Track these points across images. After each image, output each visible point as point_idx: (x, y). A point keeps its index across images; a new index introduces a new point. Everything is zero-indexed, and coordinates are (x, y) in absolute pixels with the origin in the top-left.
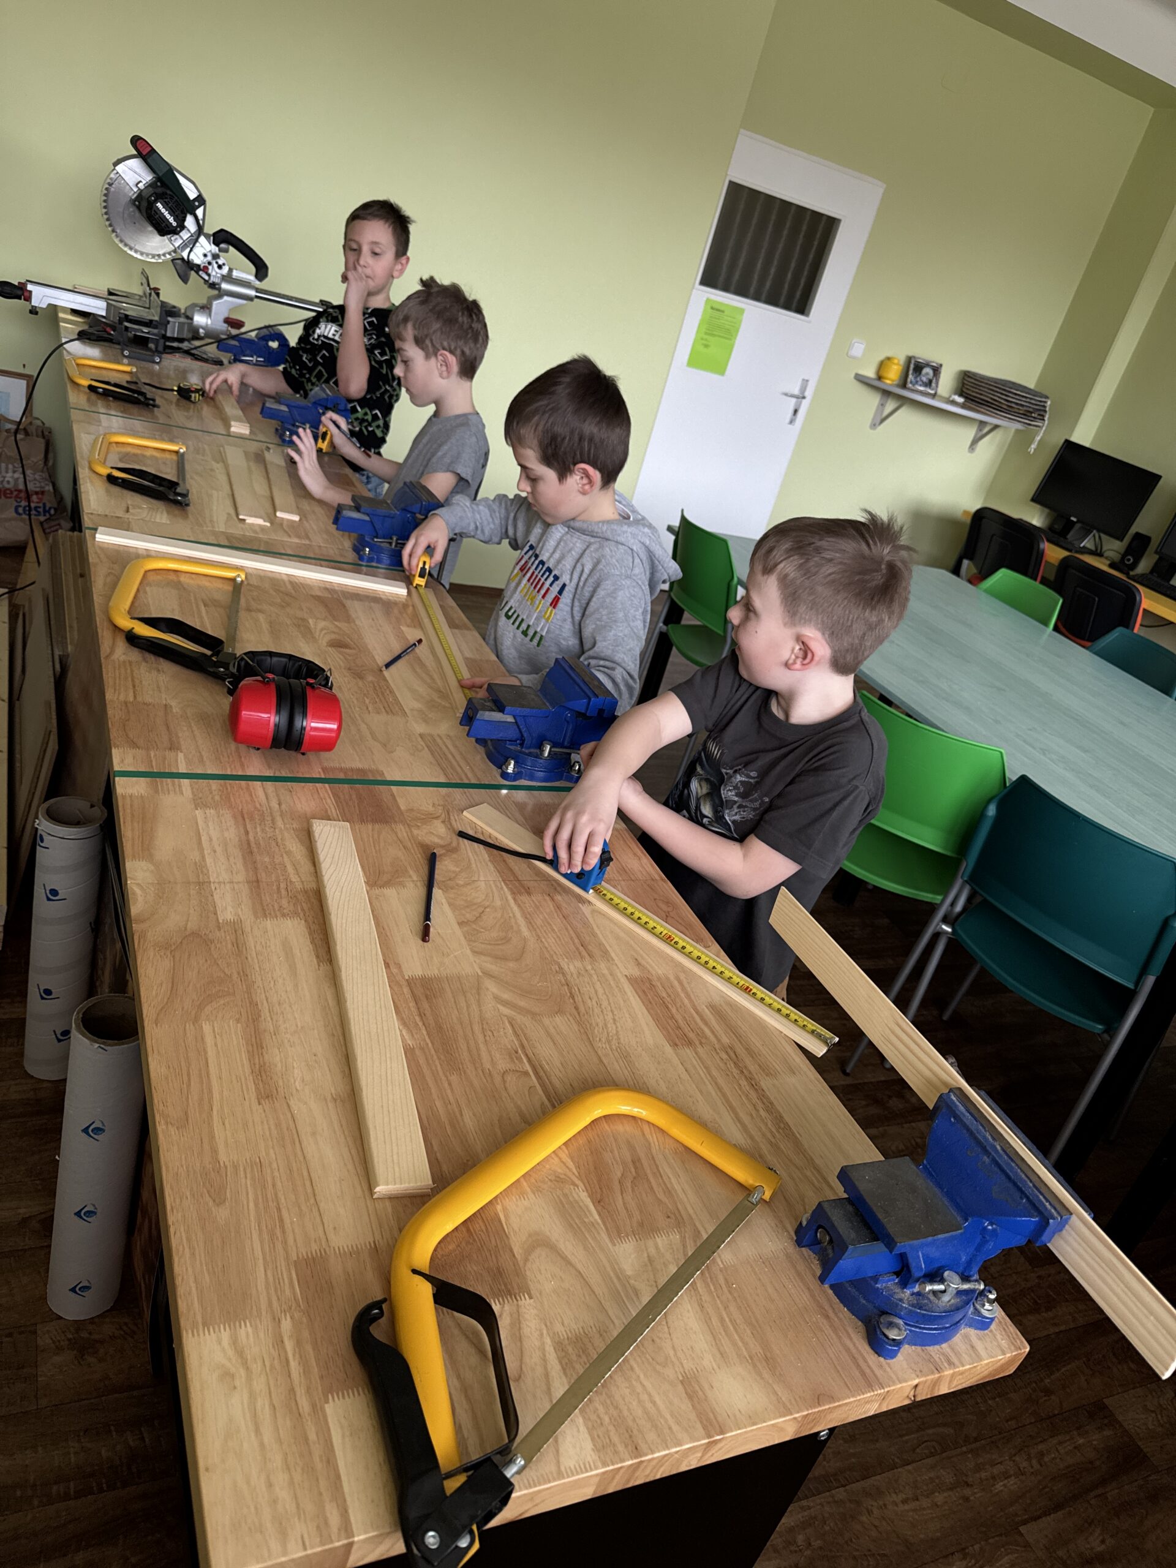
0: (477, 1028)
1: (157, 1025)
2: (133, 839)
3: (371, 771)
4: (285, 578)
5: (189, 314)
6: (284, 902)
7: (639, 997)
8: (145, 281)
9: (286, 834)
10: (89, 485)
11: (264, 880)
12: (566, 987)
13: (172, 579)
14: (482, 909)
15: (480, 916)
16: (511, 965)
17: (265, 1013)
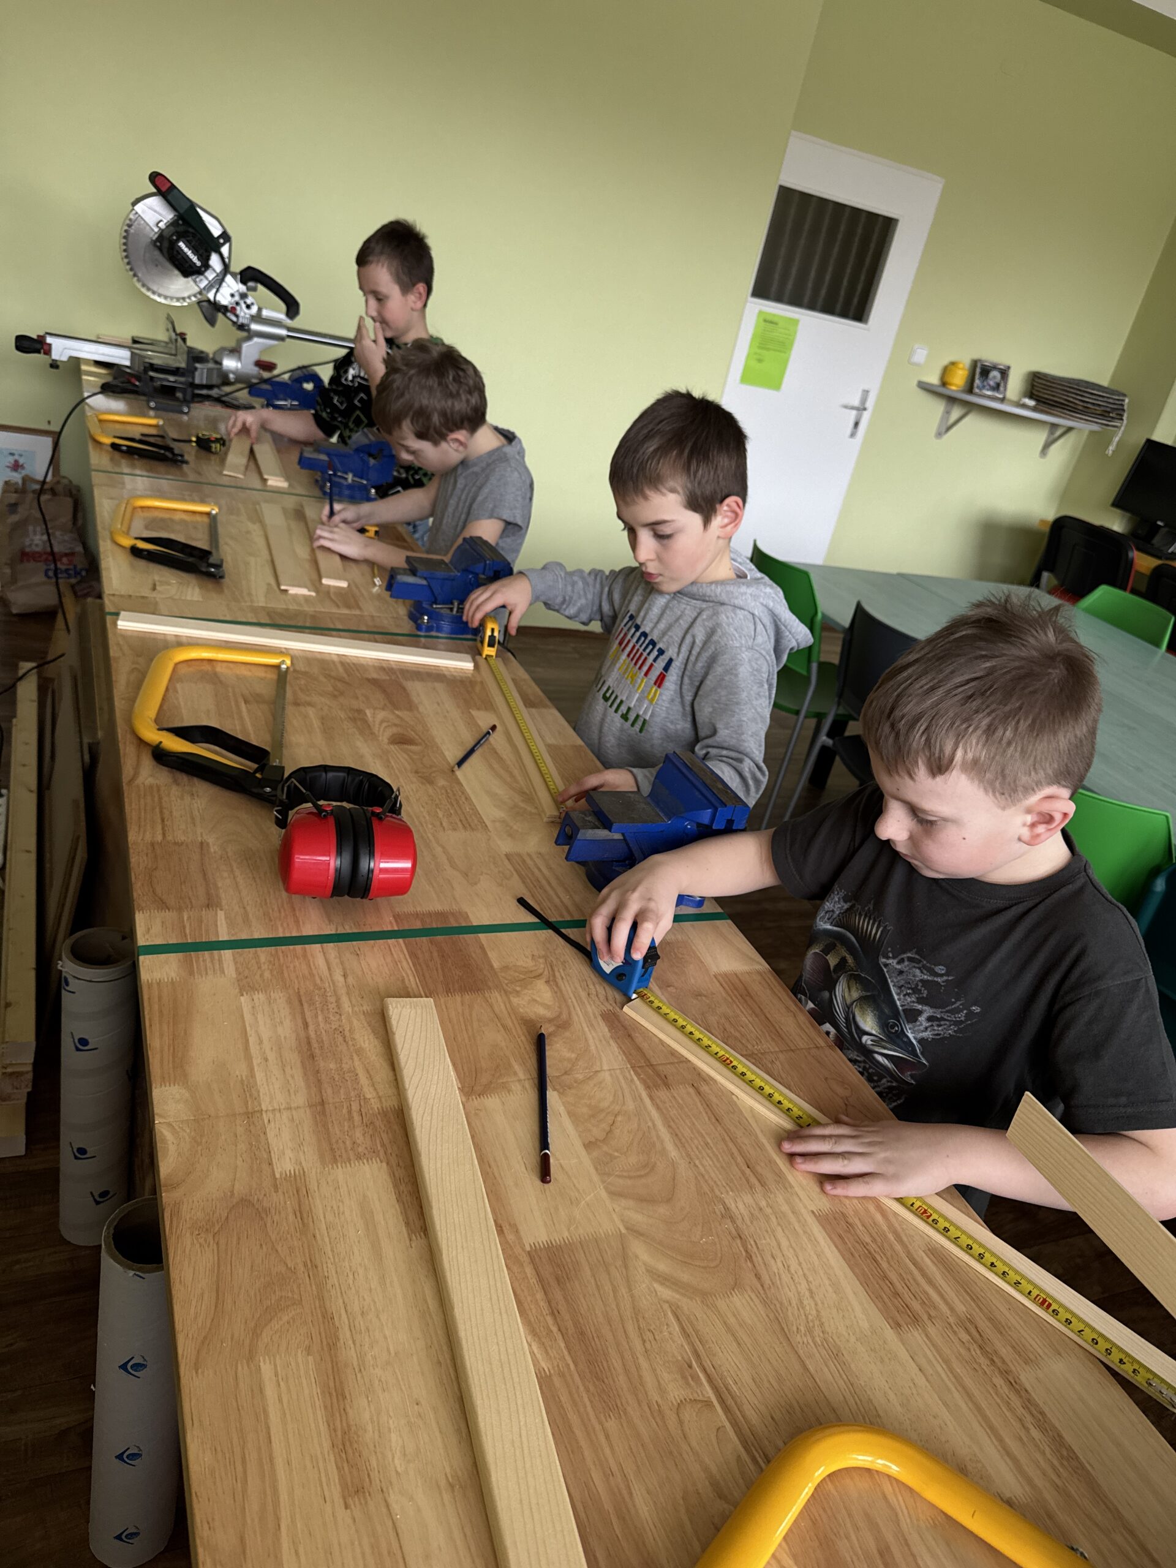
0: (630, 1327)
1: (197, 1373)
2: (162, 1051)
3: (453, 914)
4: (335, 659)
5: (218, 359)
6: (358, 1134)
7: (836, 1247)
8: (170, 326)
9: (355, 1022)
10: (110, 559)
11: (331, 1101)
12: (738, 1241)
13: (207, 672)
14: (610, 1119)
15: (610, 1131)
16: (662, 1210)
17: (345, 1334)
